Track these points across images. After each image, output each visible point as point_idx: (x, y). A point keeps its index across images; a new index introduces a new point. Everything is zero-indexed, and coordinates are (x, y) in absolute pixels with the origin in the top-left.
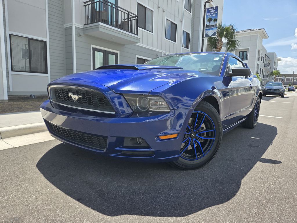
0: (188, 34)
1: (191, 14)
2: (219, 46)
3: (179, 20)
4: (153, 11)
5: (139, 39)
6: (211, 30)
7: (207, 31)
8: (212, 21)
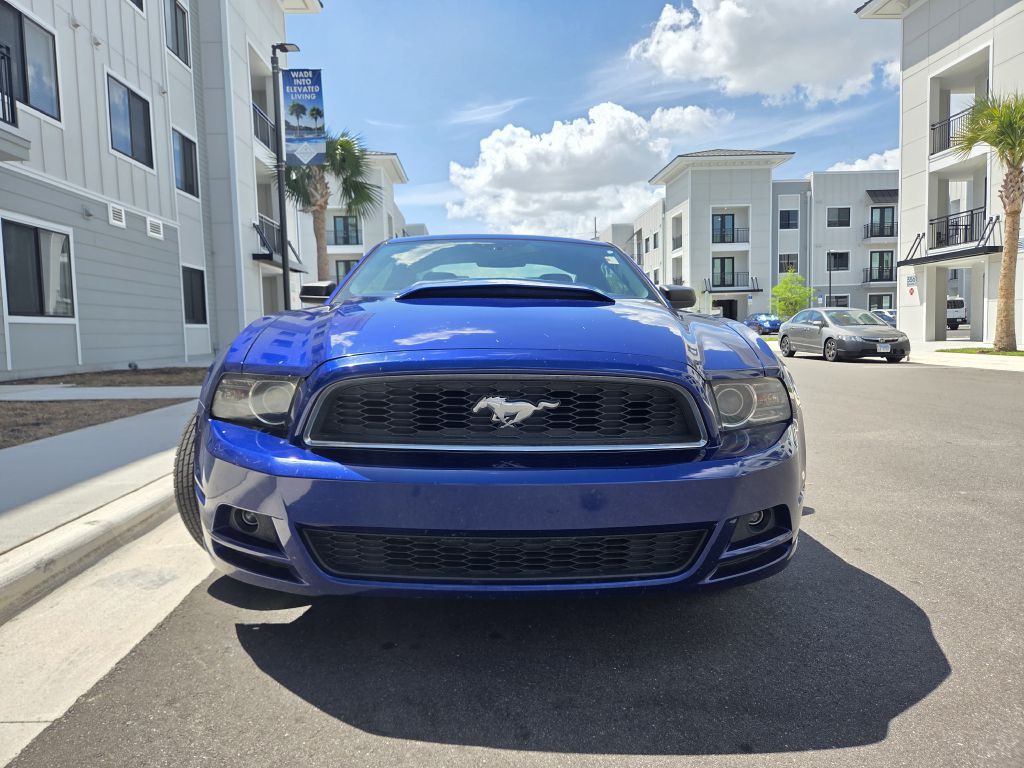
0: (187, 145)
1: (191, 71)
2: (319, 197)
3: (155, 87)
4: (54, 37)
5: (25, 144)
6: (306, 143)
7: (293, 146)
8: (304, 114)
